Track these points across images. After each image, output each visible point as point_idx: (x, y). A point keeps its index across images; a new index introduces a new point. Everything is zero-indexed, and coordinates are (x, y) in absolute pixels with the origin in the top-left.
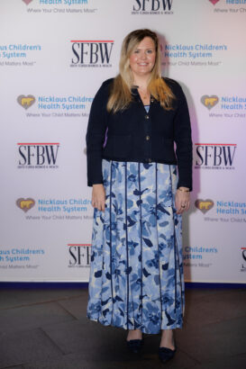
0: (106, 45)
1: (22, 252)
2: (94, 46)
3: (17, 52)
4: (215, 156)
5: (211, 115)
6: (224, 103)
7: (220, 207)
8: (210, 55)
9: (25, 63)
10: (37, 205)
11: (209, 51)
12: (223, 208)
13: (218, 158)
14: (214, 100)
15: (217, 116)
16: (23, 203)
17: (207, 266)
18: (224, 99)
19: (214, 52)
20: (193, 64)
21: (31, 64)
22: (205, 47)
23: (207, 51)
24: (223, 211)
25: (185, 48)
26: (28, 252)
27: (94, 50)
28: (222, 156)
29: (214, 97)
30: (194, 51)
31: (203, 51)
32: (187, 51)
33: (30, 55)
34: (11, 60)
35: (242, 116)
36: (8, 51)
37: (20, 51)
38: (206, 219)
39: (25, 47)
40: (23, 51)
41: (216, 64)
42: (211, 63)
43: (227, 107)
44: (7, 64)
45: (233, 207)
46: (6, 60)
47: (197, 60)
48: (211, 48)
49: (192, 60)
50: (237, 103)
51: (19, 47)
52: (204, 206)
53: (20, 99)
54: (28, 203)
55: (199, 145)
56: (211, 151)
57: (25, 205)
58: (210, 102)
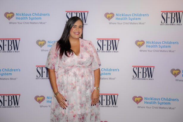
0: (84, 13)
2: (78, 14)
3: (37, 17)
4: (143, 73)
5: (141, 51)
6: (147, 44)
7: (146, 100)
8: (140, 19)
9: (41, 23)
10: (46, 99)
11: (139, 17)
12: (148, 101)
13: (145, 74)
14: (142, 42)
15: (144, 51)
16: (38, 99)
18: (147, 42)
19: (142, 17)
20: (131, 23)
21: (44, 23)
22: (137, 15)
24: (148, 103)
25: (126, 15)
28: (147, 73)
30: (131, 17)
31: (136, 17)
32: (128, 17)
33: (44, 19)
34: (33, 21)
35: (157, 51)
36: (32, 17)
37: (38, 17)
38: (139, 107)
39: (41, 15)
40: (40, 17)
41: (143, 24)
42: (140, 23)
43: (149, 46)
44: (31, 23)
45: (153, 101)
46: (30, 21)
47: (133, 21)
48: (140, 15)
49: (130, 21)
50: (154, 45)
51: (38, 15)
52: (137, 100)
53: (38, 42)
54: (41, 98)
55: (134, 67)
56: (141, 70)
57: (39, 99)
58: (140, 44)
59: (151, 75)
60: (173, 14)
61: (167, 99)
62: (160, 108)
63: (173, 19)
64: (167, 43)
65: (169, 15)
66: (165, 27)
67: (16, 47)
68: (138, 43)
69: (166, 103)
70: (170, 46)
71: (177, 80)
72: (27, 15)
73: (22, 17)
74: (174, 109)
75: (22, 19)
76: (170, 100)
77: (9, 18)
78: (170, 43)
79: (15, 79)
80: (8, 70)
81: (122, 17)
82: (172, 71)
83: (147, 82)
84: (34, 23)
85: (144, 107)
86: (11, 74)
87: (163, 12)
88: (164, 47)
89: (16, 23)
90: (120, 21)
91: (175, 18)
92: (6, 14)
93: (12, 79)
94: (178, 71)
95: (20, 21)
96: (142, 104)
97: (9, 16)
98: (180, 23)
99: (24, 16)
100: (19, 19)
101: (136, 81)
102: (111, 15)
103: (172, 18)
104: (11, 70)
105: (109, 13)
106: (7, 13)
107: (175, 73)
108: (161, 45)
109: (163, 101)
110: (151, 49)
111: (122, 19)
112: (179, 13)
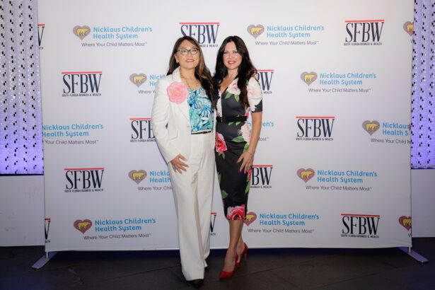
0: (212, 26)
1: (135, 221)
2: (202, 28)
3: (129, 33)
4: (315, 128)
5: (311, 90)
6: (322, 79)
7: (320, 176)
8: (308, 35)
9: (138, 44)
10: (148, 176)
11: (307, 32)
12: (323, 176)
13: (317, 130)
14: (313, 76)
15: (316, 91)
16: (135, 175)
17: (310, 232)
18: (322, 76)
19: (312, 32)
20: (293, 43)
21: (143, 45)
22: (304, 28)
23: (305, 32)
24: (323, 180)
25: (285, 29)
26: (140, 221)
27: (202, 32)
28: (321, 128)
29: (312, 73)
30: (294, 32)
31: (302, 32)
32: (287, 32)
33: (142, 37)
34: (124, 41)
35: (339, 90)
36: (121, 33)
37: (132, 33)
38: (308, 187)
39: (137, 29)
40: (135, 33)
41: (315, 43)
42: (309, 43)
43: (325, 83)
44: (120, 44)
45: (332, 176)
46: (119, 41)
47: (297, 39)
48: (309, 28)
49: (292, 39)
50: (334, 79)
51: (132, 29)
52: (305, 175)
53: (132, 77)
54: (140, 175)
55: (300, 118)
56: (311, 124)
57: (137, 176)
58: (308, 78)
59: (328, 132)
60: (367, 26)
61: (356, 174)
62: (345, 188)
63: (366, 35)
64: (357, 76)
65: (360, 28)
66: (352, 48)
67: (95, 87)
68: (306, 77)
69: (355, 180)
70: (360, 82)
71: (373, 140)
72: (112, 30)
73: (104, 33)
74: (368, 189)
75: (104, 37)
76: (362, 174)
77: (81, 36)
78: (362, 76)
79: (94, 142)
80: (82, 127)
81: (278, 32)
82: (365, 124)
83: (322, 144)
84: (126, 44)
85: (318, 188)
86: (87, 133)
87: (348, 22)
88: (350, 83)
89: (94, 45)
90: (274, 40)
91: (370, 32)
92: (76, 30)
93: (88, 142)
94: (376, 125)
95: (101, 41)
96: (313, 182)
97: (81, 32)
98: (378, 40)
99: (108, 32)
100: (99, 37)
101: (303, 143)
102: (258, 29)
103: (364, 32)
104: (87, 127)
105: (256, 25)
106: (79, 27)
107: (371, 127)
108: (346, 79)
109: (350, 177)
110: (327, 87)
111: (277, 36)
112: (377, 24)
